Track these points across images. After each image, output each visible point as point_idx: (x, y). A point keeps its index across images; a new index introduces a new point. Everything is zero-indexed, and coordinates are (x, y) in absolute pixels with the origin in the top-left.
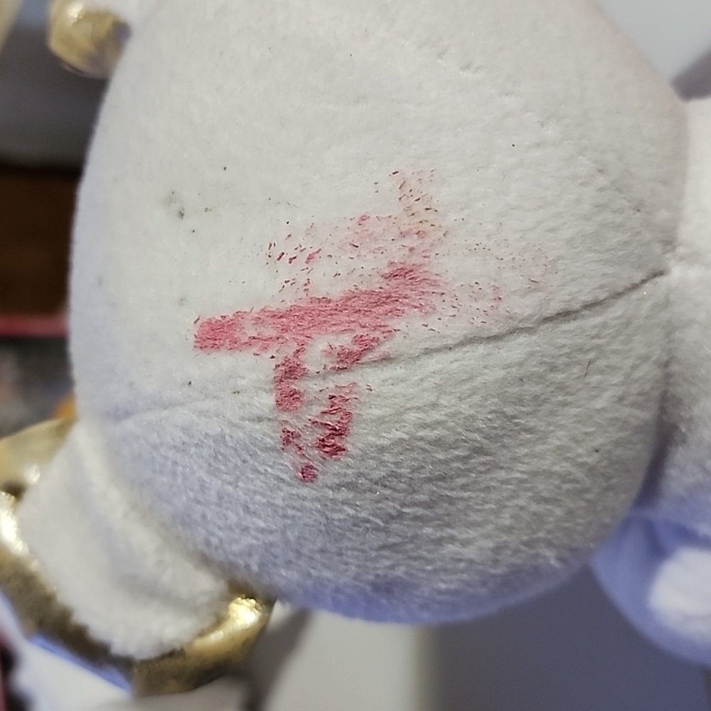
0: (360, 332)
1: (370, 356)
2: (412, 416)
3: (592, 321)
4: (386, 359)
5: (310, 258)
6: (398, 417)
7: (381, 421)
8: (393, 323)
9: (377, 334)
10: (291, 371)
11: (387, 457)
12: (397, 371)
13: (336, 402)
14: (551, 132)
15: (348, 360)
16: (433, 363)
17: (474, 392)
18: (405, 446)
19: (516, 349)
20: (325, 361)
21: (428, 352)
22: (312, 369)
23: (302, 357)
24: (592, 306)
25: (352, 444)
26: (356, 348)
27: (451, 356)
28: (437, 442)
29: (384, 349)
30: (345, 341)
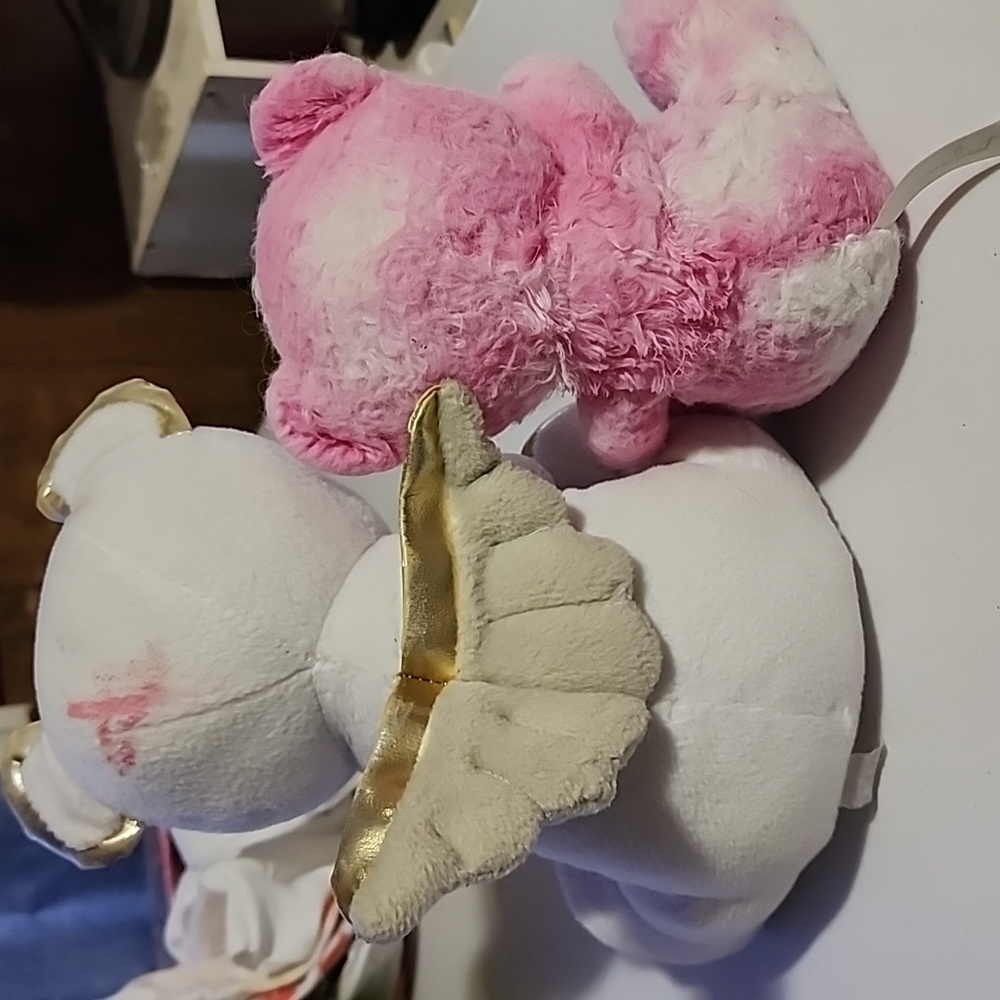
0: (132, 714)
1: (138, 724)
2: (163, 750)
3: (255, 700)
4: (145, 725)
5: (110, 679)
6: (156, 749)
7: (146, 751)
8: (147, 710)
9: (138, 715)
10: (104, 730)
11: (156, 766)
12: (152, 730)
13: (126, 744)
14: (230, 613)
15: (128, 726)
16: (168, 726)
17: (192, 737)
18: (165, 761)
19: (211, 718)
20: (118, 726)
21: (166, 721)
22: (112, 729)
23: (108, 724)
24: (253, 693)
25: (139, 760)
26: (131, 721)
27: (178, 722)
28: (179, 759)
29: (143, 721)
30: (125, 718)
